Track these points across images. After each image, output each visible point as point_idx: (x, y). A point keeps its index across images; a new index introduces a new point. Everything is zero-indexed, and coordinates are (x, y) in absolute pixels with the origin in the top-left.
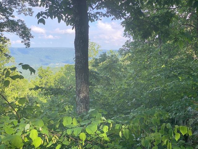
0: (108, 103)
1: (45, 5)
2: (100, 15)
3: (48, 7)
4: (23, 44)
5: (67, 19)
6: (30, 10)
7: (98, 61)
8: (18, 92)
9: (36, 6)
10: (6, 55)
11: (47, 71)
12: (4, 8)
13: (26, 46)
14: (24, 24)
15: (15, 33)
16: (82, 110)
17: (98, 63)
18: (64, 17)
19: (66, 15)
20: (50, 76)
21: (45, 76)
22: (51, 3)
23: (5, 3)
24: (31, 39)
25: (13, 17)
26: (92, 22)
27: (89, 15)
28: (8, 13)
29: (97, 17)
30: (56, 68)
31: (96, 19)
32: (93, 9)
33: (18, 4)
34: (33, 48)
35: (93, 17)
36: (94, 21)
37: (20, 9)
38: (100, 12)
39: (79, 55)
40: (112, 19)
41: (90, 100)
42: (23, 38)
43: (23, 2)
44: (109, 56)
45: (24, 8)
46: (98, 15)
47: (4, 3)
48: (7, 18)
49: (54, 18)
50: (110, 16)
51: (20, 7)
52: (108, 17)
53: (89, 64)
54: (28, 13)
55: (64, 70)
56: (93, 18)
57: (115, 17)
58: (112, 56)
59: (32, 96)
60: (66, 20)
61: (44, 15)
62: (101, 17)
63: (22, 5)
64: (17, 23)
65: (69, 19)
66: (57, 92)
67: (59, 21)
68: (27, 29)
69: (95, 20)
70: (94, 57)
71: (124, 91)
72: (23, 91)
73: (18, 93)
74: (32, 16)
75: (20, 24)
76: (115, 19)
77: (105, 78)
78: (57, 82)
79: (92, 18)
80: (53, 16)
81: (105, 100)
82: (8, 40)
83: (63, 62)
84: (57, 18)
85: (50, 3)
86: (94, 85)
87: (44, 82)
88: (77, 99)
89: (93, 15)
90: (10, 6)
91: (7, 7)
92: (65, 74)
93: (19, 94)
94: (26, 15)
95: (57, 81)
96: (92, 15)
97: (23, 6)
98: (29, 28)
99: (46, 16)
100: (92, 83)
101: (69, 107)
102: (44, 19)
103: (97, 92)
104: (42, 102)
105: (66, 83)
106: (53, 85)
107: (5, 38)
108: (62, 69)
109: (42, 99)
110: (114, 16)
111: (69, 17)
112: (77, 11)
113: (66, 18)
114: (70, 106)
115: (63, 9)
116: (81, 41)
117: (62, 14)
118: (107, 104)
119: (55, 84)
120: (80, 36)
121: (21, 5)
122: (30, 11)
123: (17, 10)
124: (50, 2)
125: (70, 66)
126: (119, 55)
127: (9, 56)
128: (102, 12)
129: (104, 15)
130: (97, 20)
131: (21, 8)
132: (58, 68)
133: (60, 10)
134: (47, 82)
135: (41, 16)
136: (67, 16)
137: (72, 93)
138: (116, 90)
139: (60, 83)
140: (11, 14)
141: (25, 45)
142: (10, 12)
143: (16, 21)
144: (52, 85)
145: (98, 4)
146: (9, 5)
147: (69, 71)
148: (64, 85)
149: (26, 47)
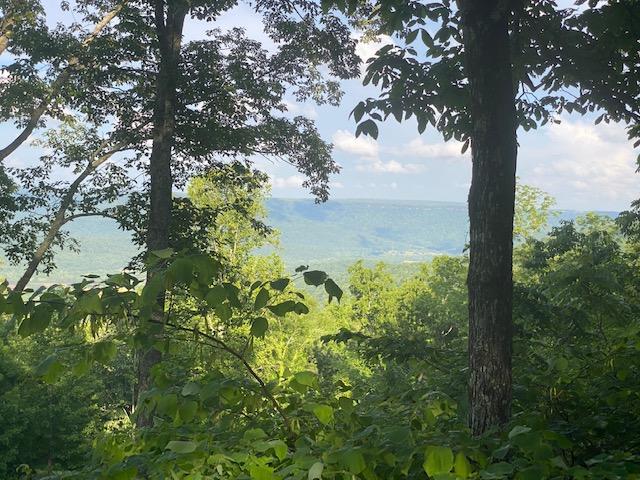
0: (577, 399)
1: (381, 81)
2: (555, 106)
3: (390, 86)
4: (309, 190)
5: (447, 120)
6: (333, 87)
7: (545, 250)
8: (287, 336)
9: (352, 76)
10: (257, 225)
11: (377, 276)
12: (258, 82)
13: (316, 196)
14: (313, 132)
15: (286, 157)
16: (488, 420)
17: (545, 256)
18: (438, 116)
19: (445, 109)
20: (384, 289)
21: (371, 290)
22: (399, 72)
23: (261, 67)
24: (331, 176)
25: (282, 108)
26: (527, 129)
27: (520, 106)
28: (268, 97)
29: (546, 114)
30: (406, 267)
31: (543, 118)
32: (534, 89)
33: (300, 70)
34: (337, 204)
35: (531, 113)
36: (535, 126)
37: (303, 85)
38: (557, 98)
39: (483, 241)
40: (598, 121)
41: (515, 387)
42: (308, 174)
43: (315, 64)
44: (583, 235)
45: (315, 82)
46: (548, 107)
47: (258, 69)
48: (266, 113)
49: (407, 117)
50: (592, 109)
51: (305, 79)
52: (583, 112)
53: (514, 258)
54: (326, 96)
55: (431, 276)
56: (533, 117)
57: (606, 112)
58: (596, 235)
59: (329, 353)
60: (442, 123)
61: (375, 111)
62: (559, 112)
63: (312, 72)
64: (294, 126)
65: (452, 119)
66: (408, 351)
67: (422, 129)
68: (323, 145)
69: (539, 123)
70: (532, 233)
71: (633, 363)
72: (302, 334)
73: (285, 340)
74: (337, 104)
75: (301, 129)
76: (608, 121)
77: (568, 313)
78: (407, 313)
79: (527, 115)
80: (404, 113)
81: (566, 389)
82: (265, 179)
83: (429, 248)
84: (414, 117)
85: (395, 73)
86: (530, 336)
87: (367, 308)
88: (471, 382)
89: (533, 106)
90: (274, 76)
91: (266, 78)
92: (434, 287)
93: (288, 343)
94: (320, 102)
95: (407, 308)
96: (529, 106)
97: (314, 75)
98: (328, 143)
99: (382, 113)
100: (521, 326)
101: (443, 407)
102: (376, 121)
103: (538, 358)
104: (358, 371)
105: (437, 317)
106: (393, 320)
107: (256, 172)
108: (424, 269)
109: (358, 362)
110: (603, 111)
111: (454, 114)
112: (481, 101)
113: (443, 118)
114: (446, 402)
115: (437, 89)
116: (491, 194)
117: (432, 106)
118: (574, 403)
119: (399, 317)
120: (487, 180)
121: (306, 72)
122: (334, 90)
123: (296, 88)
124: (395, 70)
125: (449, 262)
126: (619, 231)
127: (265, 228)
128: (562, 98)
129: (570, 107)
130: (543, 123)
131: (306, 83)
132: (411, 265)
133: (424, 93)
134: (376, 311)
135: (368, 112)
136: (448, 112)
137: (454, 356)
138: (604, 357)
139: (416, 314)
140: (278, 99)
141: (315, 192)
142: (275, 94)
143: (292, 121)
144: (391, 320)
145: (550, 74)
146: (273, 73)
147: (447, 278)
148: (429, 321)
149: (317, 201)
